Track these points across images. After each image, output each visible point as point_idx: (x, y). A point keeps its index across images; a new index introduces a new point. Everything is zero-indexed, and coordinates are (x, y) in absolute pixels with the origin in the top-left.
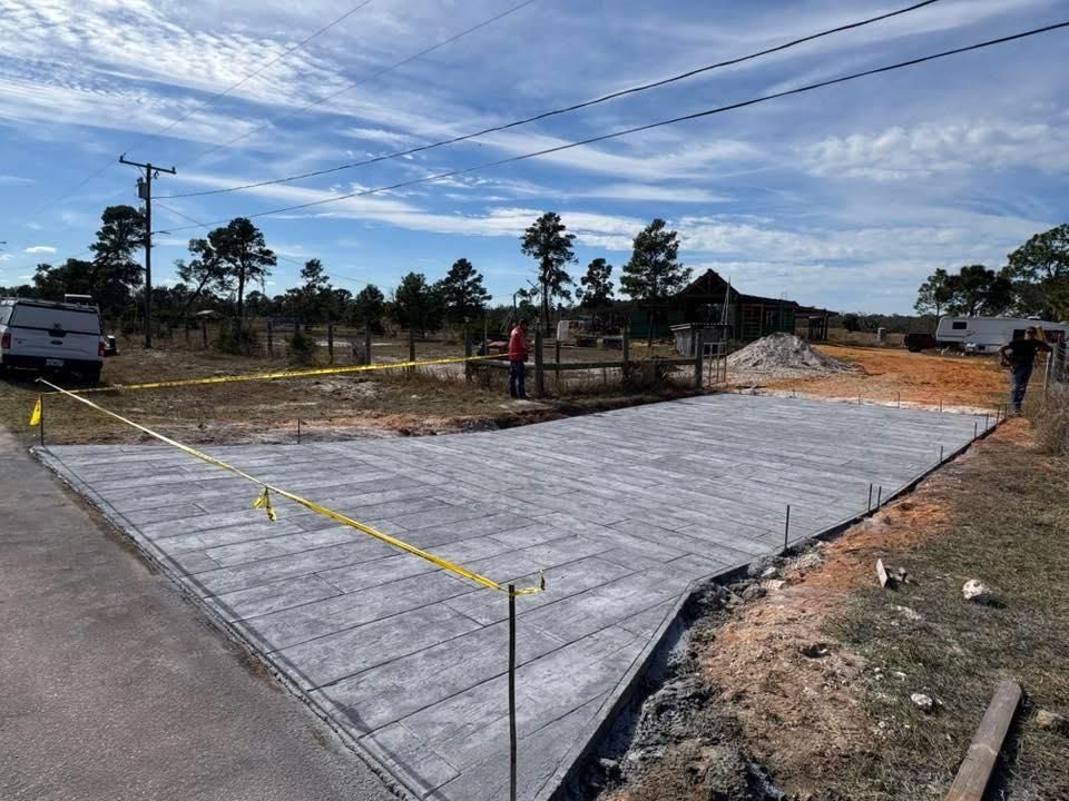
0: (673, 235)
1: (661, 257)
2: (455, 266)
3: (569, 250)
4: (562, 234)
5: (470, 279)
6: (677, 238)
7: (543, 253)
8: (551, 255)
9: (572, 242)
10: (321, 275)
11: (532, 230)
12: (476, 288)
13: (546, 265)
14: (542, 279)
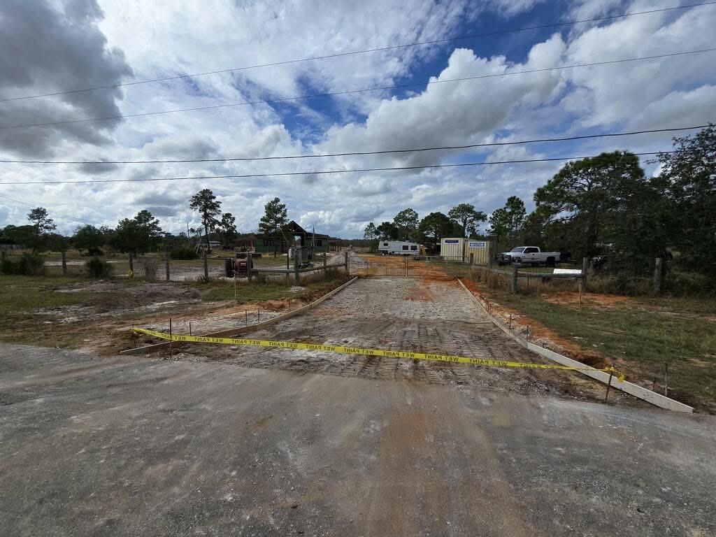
0: (284, 206)
1: (279, 216)
2: (139, 214)
3: (218, 209)
4: (214, 201)
5: (151, 222)
6: (286, 208)
7: (204, 209)
8: (208, 211)
9: (220, 205)
10: (47, 218)
11: (196, 197)
12: (155, 227)
13: (206, 216)
14: (204, 223)
